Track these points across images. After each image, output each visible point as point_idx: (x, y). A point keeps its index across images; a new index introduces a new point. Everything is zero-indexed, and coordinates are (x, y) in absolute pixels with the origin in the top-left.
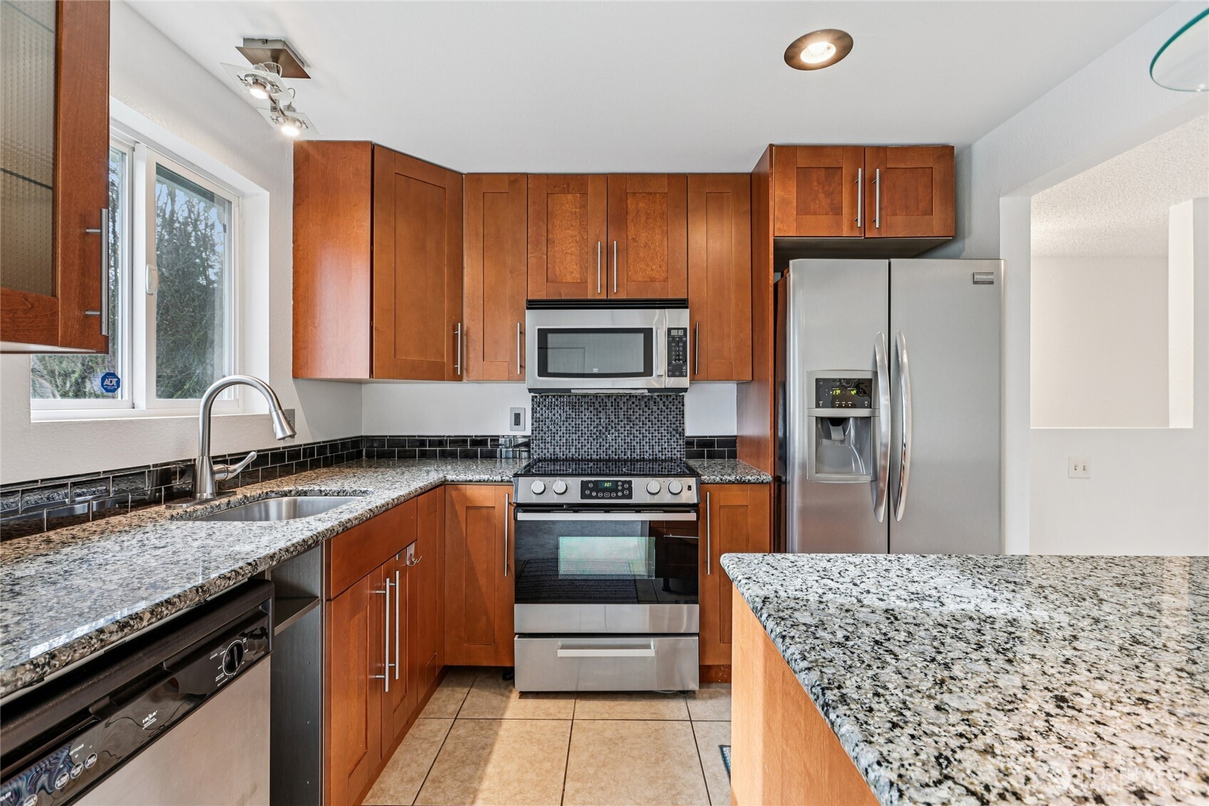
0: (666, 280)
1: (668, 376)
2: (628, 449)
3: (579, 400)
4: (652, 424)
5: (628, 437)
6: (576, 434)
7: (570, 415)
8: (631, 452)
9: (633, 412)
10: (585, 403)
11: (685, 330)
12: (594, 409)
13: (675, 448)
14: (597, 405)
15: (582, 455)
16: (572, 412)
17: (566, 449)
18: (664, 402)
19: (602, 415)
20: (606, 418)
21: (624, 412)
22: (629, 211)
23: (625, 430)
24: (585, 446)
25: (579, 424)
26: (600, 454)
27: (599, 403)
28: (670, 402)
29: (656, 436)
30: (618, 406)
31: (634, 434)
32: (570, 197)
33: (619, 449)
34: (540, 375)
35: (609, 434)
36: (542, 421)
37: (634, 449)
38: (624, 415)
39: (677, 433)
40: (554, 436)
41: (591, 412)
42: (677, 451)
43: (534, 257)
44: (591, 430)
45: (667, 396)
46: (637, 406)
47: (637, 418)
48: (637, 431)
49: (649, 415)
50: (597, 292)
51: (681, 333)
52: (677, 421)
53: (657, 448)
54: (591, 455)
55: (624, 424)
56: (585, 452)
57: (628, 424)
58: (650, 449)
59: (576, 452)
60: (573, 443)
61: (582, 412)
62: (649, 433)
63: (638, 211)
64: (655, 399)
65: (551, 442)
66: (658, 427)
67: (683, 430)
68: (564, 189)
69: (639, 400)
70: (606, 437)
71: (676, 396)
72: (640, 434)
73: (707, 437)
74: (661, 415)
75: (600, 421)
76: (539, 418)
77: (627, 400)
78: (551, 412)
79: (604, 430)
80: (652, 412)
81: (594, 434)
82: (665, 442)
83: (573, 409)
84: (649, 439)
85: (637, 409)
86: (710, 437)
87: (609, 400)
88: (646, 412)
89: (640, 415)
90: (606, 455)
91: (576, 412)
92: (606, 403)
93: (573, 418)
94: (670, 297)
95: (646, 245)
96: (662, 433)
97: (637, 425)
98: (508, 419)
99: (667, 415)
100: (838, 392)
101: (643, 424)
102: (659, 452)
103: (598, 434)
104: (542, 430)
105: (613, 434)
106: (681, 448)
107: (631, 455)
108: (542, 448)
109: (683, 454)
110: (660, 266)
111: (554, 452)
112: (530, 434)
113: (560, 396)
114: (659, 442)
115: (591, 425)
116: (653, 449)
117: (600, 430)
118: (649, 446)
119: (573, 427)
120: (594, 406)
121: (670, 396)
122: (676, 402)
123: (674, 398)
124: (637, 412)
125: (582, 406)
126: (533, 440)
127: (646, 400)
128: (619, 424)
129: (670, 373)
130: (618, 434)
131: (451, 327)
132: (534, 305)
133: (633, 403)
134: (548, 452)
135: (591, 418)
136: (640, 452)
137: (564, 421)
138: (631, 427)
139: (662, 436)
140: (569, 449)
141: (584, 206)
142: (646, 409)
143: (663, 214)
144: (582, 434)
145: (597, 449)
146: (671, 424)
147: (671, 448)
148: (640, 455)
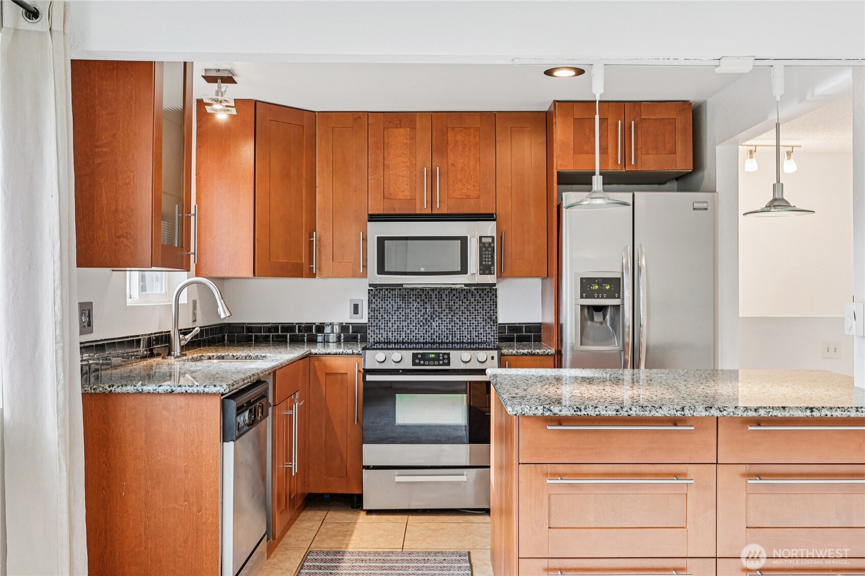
0: (478, 198)
1: (480, 274)
2: (450, 334)
3: (408, 292)
4: (470, 313)
5: (450, 324)
6: (405, 321)
7: (400, 305)
8: (452, 337)
9: (454, 303)
10: (413, 295)
11: (493, 238)
12: (421, 300)
13: (489, 333)
14: (423, 297)
15: (411, 339)
16: (403, 303)
17: (397, 334)
18: (480, 295)
19: (428, 306)
20: (431, 308)
21: (446, 303)
22: (449, 142)
23: (447, 318)
24: (413, 331)
25: (408, 313)
26: (426, 339)
27: (425, 295)
28: (485, 295)
29: (473, 323)
30: (441, 298)
31: (455, 321)
32: (402, 130)
33: (442, 334)
34: (379, 273)
35: (434, 321)
36: (377, 311)
37: (455, 334)
38: (446, 305)
39: (491, 321)
40: (387, 323)
41: (418, 303)
42: (491, 336)
43: (373, 178)
44: (418, 318)
45: (483, 289)
46: (457, 298)
47: (457, 308)
48: (457, 318)
49: (467, 305)
50: (424, 208)
51: (490, 240)
52: (491, 310)
53: (474, 334)
54: (419, 339)
55: (447, 313)
56: (413, 336)
57: (449, 313)
58: (468, 334)
59: (405, 337)
60: (403, 329)
61: (410, 303)
62: (468, 321)
63: (457, 142)
64: (473, 292)
65: (385, 329)
66: (475, 315)
67: (496, 318)
68: (397, 124)
69: (459, 292)
70: (431, 324)
71: (491, 289)
72: (460, 321)
73: (516, 324)
74: (478, 305)
75: (426, 311)
76: (374, 308)
77: (449, 292)
78: (385, 303)
79: (429, 318)
80: (470, 303)
81: (421, 321)
82: (481, 328)
83: (403, 300)
84: (468, 326)
85: (457, 300)
86: (519, 324)
87: (434, 293)
88: (465, 303)
89: (459, 305)
90: (431, 339)
91: (405, 303)
92: (431, 295)
93: (403, 308)
94: (482, 212)
95: (463, 169)
96: (478, 321)
97: (457, 313)
98: (349, 309)
99: (483, 305)
100: (597, 287)
101: (462, 313)
102: (476, 336)
103: (424, 321)
104: (377, 318)
105: (437, 321)
106: (494, 333)
107: (452, 339)
108: (377, 334)
109: (497, 339)
110: (474, 186)
111: (387, 336)
112: (367, 322)
113: (392, 290)
114: (476, 328)
115: (418, 314)
116: (471, 334)
117: (426, 318)
118: (468, 331)
119: (403, 316)
120: (421, 298)
121: (485, 289)
122: (490, 295)
123: (489, 292)
124: (457, 303)
125: (410, 298)
126: (369, 326)
127: (465, 293)
128: (442, 313)
129: (481, 272)
130: (442, 321)
131: (308, 235)
132: (373, 218)
133: (454, 295)
134: (382, 337)
135: (418, 308)
136: (460, 337)
137: (395, 310)
138: (452, 316)
139: (478, 323)
140: (400, 334)
141: (413, 138)
142: (465, 300)
143: (476, 144)
144: (411, 321)
145: (424, 334)
146: (486, 313)
147: (486, 333)
148: (460, 339)
